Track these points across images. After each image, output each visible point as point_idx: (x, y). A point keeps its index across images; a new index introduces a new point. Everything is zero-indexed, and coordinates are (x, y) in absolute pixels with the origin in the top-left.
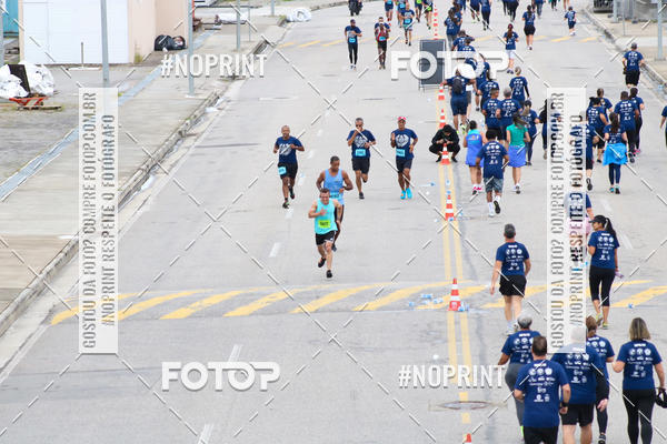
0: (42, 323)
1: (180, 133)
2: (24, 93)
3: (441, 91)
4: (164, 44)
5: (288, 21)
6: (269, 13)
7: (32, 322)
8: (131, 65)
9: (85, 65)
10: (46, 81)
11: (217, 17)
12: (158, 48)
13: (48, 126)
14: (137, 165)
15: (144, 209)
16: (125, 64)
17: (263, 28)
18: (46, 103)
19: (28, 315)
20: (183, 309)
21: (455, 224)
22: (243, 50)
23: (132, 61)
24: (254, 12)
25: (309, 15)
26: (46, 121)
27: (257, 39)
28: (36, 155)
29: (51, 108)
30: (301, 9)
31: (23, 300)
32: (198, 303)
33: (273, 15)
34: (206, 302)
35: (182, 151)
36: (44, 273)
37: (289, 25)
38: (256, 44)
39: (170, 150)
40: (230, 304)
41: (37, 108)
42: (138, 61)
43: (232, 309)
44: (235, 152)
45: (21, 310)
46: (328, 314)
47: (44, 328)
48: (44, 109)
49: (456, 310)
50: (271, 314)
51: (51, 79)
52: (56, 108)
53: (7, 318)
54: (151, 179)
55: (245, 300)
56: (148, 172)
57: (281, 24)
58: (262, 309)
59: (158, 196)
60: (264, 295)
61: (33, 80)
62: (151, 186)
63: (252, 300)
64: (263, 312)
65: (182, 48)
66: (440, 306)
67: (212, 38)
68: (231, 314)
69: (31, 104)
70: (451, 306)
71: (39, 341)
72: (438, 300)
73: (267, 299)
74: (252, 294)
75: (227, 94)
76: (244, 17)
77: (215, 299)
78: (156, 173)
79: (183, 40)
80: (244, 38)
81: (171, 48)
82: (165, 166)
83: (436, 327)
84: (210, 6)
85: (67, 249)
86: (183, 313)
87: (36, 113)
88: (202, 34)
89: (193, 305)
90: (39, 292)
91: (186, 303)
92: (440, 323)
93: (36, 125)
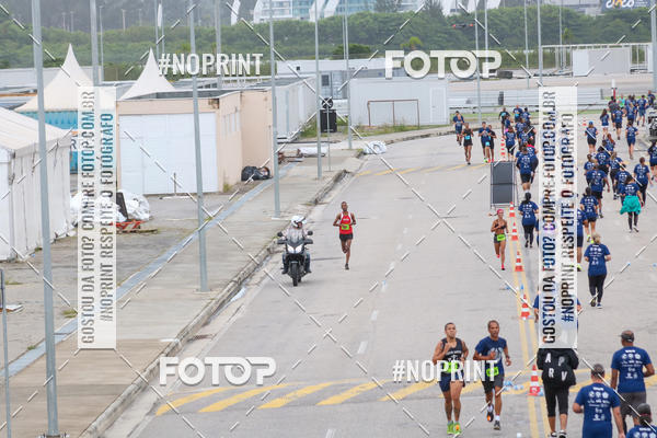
0: (148, 414)
1: (268, 250)
2: (122, 219)
3: (512, 208)
4: (251, 175)
5: (365, 154)
6: (347, 147)
7: (138, 413)
8: (220, 193)
9: (178, 195)
10: (142, 207)
11: (299, 151)
12: (244, 178)
13: (145, 247)
14: (230, 278)
15: (239, 315)
16: (214, 193)
17: (342, 160)
18: (143, 227)
19: (135, 407)
20: (278, 400)
21: (532, 322)
22: (324, 178)
23: (221, 190)
24: (333, 146)
25: (385, 148)
26: (144, 242)
27: (337, 169)
28: (135, 271)
29: (147, 231)
30: (376, 142)
31: (129, 394)
32: (292, 394)
33: (350, 149)
34: (301, 393)
35: (270, 266)
36: (148, 370)
37: (366, 157)
38: (336, 173)
39: (259, 266)
40: (322, 394)
41: (135, 232)
42: (227, 190)
43: (325, 398)
44: (320, 266)
45: (128, 403)
46: (415, 401)
47: (149, 419)
48: (141, 232)
49: (536, 395)
50: (361, 402)
51: (148, 206)
52: (152, 231)
53: (115, 410)
54: (243, 290)
55: (336, 390)
56: (239, 284)
57: (358, 157)
58: (354, 398)
59: (250, 304)
60: (355, 385)
61: (131, 206)
62: (244, 296)
63: (343, 391)
64: (355, 400)
65: (267, 177)
66: (520, 392)
67: (295, 169)
68: (323, 403)
69: (130, 227)
70: (531, 391)
71: (145, 430)
72: (518, 387)
73: (357, 388)
74: (342, 385)
75: (311, 216)
76: (324, 150)
77: (308, 390)
78: (247, 285)
79: (268, 171)
80: (325, 168)
81: (256, 178)
82: (256, 279)
83: (517, 410)
84: (292, 143)
85: (168, 350)
86: (279, 402)
87: (134, 235)
88: (285, 166)
89: (288, 396)
90: (143, 388)
91: (281, 394)
92: (521, 407)
93: (134, 246)
